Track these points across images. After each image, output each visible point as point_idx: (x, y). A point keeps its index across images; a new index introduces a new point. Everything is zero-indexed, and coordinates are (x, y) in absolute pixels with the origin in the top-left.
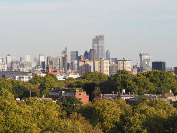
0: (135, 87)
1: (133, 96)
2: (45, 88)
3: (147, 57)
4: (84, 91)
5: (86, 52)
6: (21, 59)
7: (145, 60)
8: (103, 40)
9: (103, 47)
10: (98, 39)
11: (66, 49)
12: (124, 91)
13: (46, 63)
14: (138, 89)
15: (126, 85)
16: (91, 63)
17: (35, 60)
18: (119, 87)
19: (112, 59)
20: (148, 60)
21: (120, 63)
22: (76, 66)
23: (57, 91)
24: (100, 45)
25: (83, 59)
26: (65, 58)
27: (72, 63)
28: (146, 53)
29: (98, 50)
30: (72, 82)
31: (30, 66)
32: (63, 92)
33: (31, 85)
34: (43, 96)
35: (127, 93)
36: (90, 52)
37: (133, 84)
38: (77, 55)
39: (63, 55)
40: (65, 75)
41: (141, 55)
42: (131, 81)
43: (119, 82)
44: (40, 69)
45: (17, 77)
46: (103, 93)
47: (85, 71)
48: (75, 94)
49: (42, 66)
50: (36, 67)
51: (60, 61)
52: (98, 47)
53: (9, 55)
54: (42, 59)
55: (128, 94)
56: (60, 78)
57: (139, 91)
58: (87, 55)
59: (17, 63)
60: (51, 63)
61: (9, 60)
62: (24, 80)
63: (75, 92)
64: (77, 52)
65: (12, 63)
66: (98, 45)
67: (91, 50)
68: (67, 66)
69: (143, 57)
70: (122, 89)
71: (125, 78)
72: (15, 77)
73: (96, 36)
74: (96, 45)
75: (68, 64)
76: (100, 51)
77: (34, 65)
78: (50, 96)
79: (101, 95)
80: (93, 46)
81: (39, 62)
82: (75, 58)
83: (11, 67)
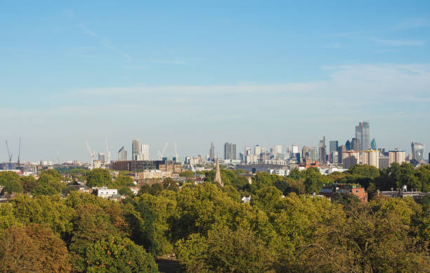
0: (417, 183)
1: (417, 193)
2: (311, 183)
3: (420, 147)
4: (362, 187)
5: (348, 142)
6: (271, 150)
7: (418, 151)
8: (368, 127)
9: (368, 135)
10: (362, 127)
11: (324, 138)
12: (405, 187)
13: (301, 154)
14: (421, 185)
15: (407, 181)
16: (356, 155)
17: (288, 151)
18: (398, 183)
19: (380, 150)
20: (421, 151)
21: (392, 155)
22: (337, 158)
23: (330, 188)
24: (364, 133)
25: (344, 149)
26: (323, 149)
27: (332, 155)
28: (419, 142)
29: (362, 139)
30: (340, 177)
31: (283, 158)
32: (337, 188)
33: (293, 180)
34: (314, 194)
35: (409, 189)
36: (352, 142)
37: (416, 179)
38: (337, 145)
39: (321, 146)
40: (327, 169)
41: (413, 145)
42: (412, 176)
43: (398, 177)
44: (294, 162)
45: (272, 171)
46: (381, 190)
47: (351, 164)
48: (351, 191)
49: (296, 158)
50: (289, 160)
51: (317, 151)
52: (362, 136)
53: (257, 146)
54: (296, 150)
55: (410, 191)
56: (322, 172)
57: (422, 187)
58: (349, 145)
59: (268, 154)
60: (307, 154)
61: (258, 152)
62: (280, 175)
63: (352, 188)
64: (337, 142)
65: (261, 155)
66: (362, 132)
67: (353, 139)
68: (325, 158)
69: (415, 147)
70: (403, 185)
71: (405, 172)
72: (269, 171)
73: (360, 123)
74: (359, 133)
75: (327, 156)
76: (364, 141)
77: (287, 157)
78: (321, 193)
79: (379, 192)
80: (356, 134)
81: (293, 154)
82: (335, 148)
83: (261, 160)
